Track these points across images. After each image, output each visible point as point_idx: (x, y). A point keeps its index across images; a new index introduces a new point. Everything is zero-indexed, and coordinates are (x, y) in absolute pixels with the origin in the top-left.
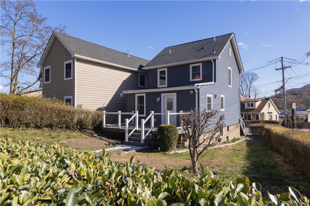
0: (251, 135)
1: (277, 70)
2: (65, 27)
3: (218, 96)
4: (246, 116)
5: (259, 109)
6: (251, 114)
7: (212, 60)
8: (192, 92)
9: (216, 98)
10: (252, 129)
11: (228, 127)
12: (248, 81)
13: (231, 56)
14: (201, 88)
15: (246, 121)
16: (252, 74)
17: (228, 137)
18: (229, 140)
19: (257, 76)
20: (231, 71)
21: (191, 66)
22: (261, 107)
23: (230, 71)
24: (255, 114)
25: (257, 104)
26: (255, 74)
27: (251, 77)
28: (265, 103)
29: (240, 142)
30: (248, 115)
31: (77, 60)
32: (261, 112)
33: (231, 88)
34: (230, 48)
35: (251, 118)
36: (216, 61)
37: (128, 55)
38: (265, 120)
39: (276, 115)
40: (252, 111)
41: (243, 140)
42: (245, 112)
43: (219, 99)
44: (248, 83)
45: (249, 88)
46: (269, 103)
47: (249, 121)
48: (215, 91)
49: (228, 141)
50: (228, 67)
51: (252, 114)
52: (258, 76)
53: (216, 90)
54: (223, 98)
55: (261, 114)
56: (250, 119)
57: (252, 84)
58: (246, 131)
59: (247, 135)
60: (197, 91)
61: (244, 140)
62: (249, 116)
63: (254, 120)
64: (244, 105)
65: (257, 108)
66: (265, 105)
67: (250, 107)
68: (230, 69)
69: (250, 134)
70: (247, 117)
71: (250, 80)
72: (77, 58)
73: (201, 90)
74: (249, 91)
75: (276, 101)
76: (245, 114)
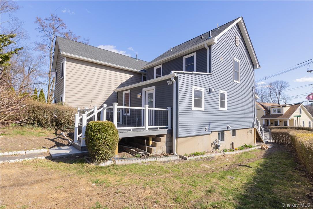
0: (273, 143)
1: (309, 71)
2: (88, 40)
3: (213, 90)
4: (272, 122)
5: (288, 115)
6: (277, 120)
7: (206, 46)
8: (169, 83)
9: (211, 93)
10: (274, 135)
11: (234, 131)
12: (277, 89)
13: (239, 46)
14: (180, 77)
15: (271, 127)
16: (282, 82)
17: (233, 143)
18: (235, 148)
19: (287, 84)
20: (240, 64)
21: (185, 58)
22: (290, 112)
23: (237, 63)
24: (283, 120)
25: (285, 110)
26: (285, 82)
27: (280, 85)
28: (295, 109)
29: (252, 150)
30: (274, 122)
31: (67, 58)
32: (290, 118)
33: (239, 84)
34: (236, 36)
35: (278, 124)
36: (212, 46)
37: (136, 60)
38: (295, 126)
39: (310, 122)
40: (279, 117)
41: (257, 148)
42: (271, 118)
43: (218, 95)
44: (277, 91)
45: (278, 96)
46: (300, 109)
47: (275, 127)
48: (209, 84)
49: (233, 148)
50: (234, 58)
51: (279, 120)
52: (289, 84)
53: (210, 82)
54: (224, 94)
55: (289, 120)
56: (276, 125)
57: (282, 92)
58: (266, 137)
59: (267, 141)
60: (175, 81)
61: (259, 148)
62: (276, 122)
63: (281, 126)
64: (270, 111)
65: (286, 114)
66: (295, 111)
67: (277, 113)
68: (239, 61)
69: (272, 141)
70: (274, 123)
71: (279, 88)
72: (67, 56)
73: (180, 79)
74: (279, 99)
75: (311, 110)
76: (270, 120)
